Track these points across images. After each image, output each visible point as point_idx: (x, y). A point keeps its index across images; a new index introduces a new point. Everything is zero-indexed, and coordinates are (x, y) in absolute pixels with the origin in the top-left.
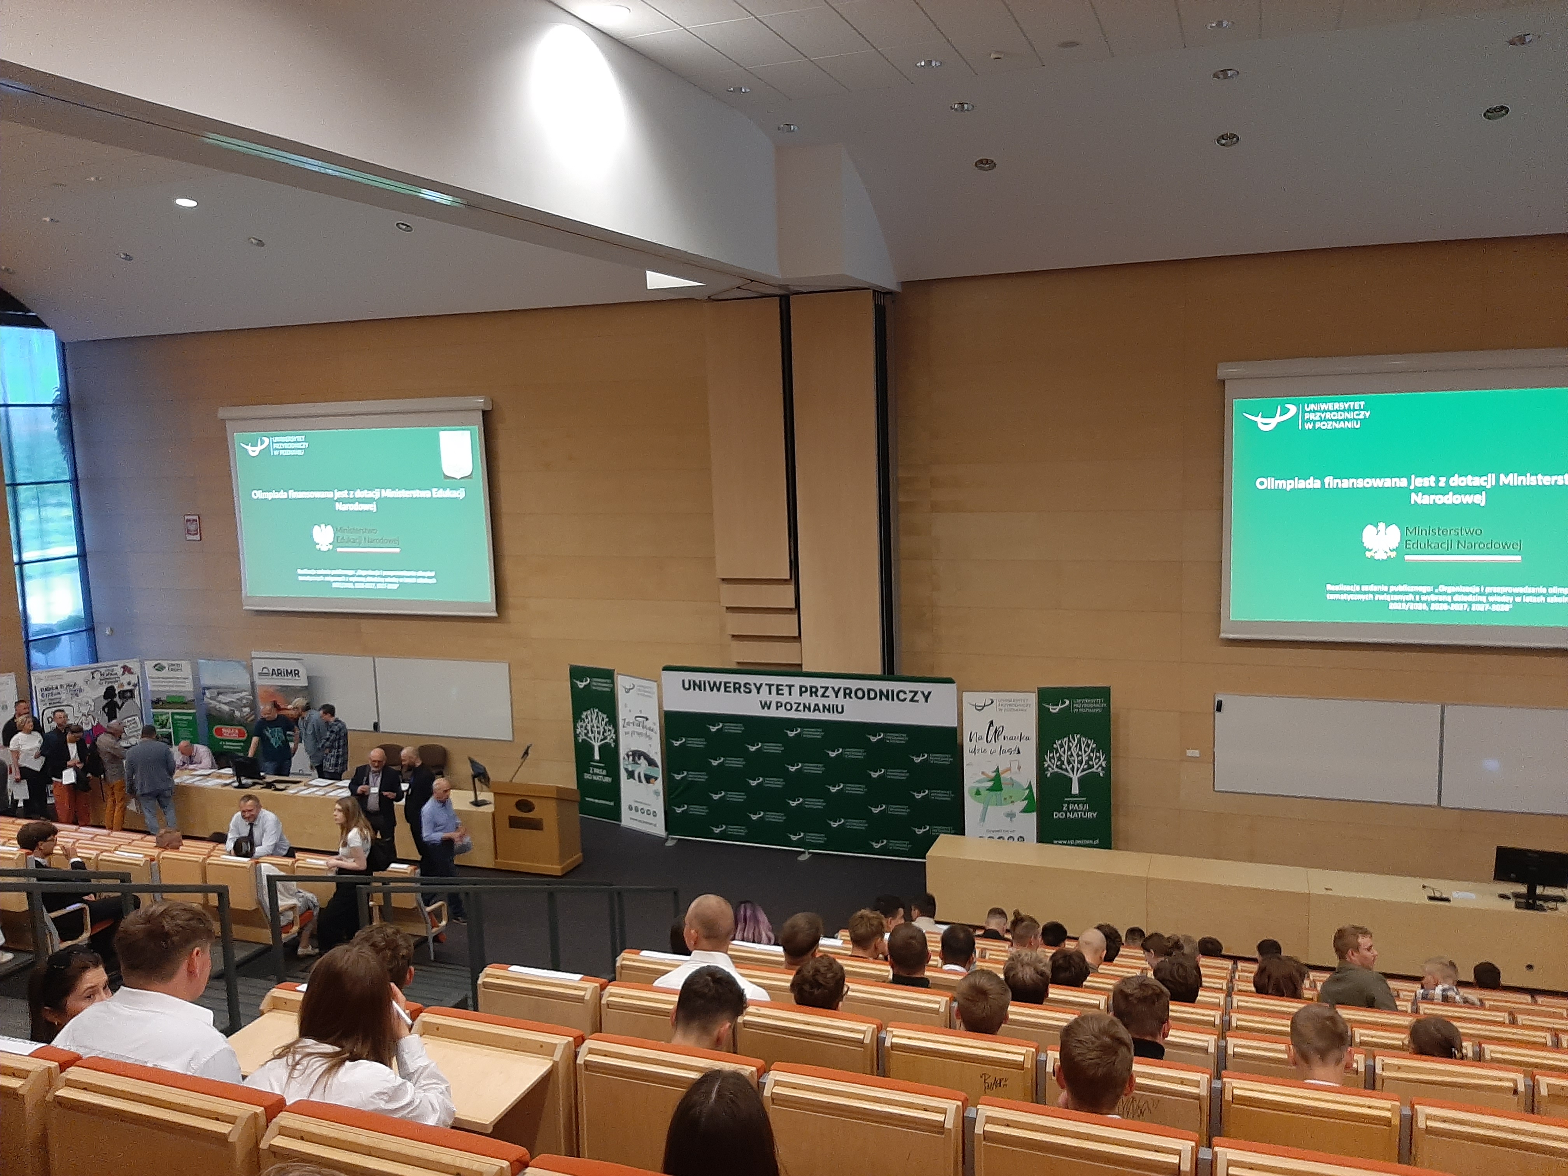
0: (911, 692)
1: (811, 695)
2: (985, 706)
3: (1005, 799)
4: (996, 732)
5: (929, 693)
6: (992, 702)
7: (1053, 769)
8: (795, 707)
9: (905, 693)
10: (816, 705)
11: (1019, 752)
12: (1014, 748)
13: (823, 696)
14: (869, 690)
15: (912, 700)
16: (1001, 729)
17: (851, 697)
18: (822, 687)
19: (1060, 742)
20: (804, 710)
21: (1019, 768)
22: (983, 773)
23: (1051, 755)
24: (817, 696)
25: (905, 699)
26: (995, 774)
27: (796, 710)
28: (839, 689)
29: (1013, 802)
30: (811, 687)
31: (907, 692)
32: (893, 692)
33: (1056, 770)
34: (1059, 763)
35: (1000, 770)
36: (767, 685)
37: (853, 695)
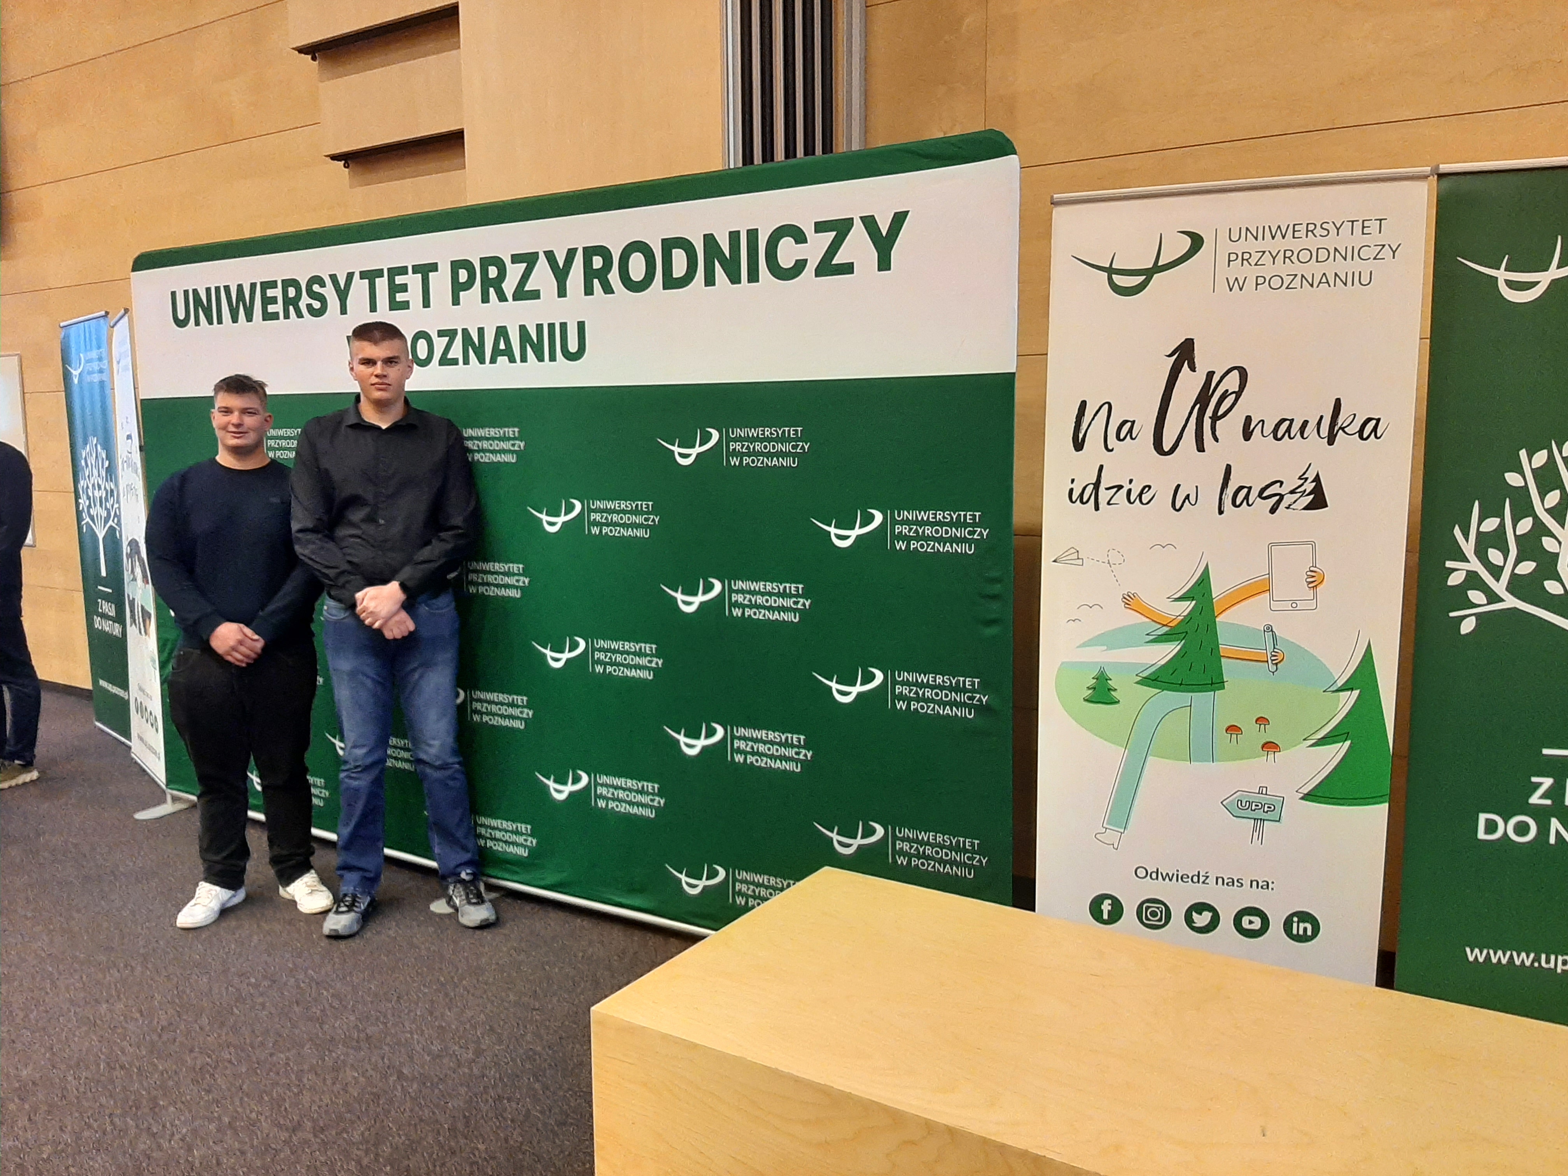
0: (820, 227)
1: (485, 299)
2: (1157, 268)
3: (1233, 729)
4: (1203, 399)
5: (899, 219)
6: (1197, 241)
7: (1493, 598)
8: (440, 344)
9: (800, 237)
10: (501, 332)
11: (1318, 501)
12: (1291, 482)
13: (521, 294)
14: (669, 245)
15: (826, 268)
16: (1232, 382)
17: (608, 289)
18: (516, 259)
19: (1540, 458)
20: (466, 362)
21: (1314, 580)
22: (1129, 601)
23: (1490, 525)
24: (502, 298)
25: (800, 265)
26: (1187, 607)
27: (445, 361)
28: (571, 254)
29: (1270, 746)
30: (486, 262)
31: (809, 230)
32: (753, 234)
33: (1511, 602)
34: (1527, 567)
35: (1217, 590)
36: (363, 275)
37: (614, 277)
